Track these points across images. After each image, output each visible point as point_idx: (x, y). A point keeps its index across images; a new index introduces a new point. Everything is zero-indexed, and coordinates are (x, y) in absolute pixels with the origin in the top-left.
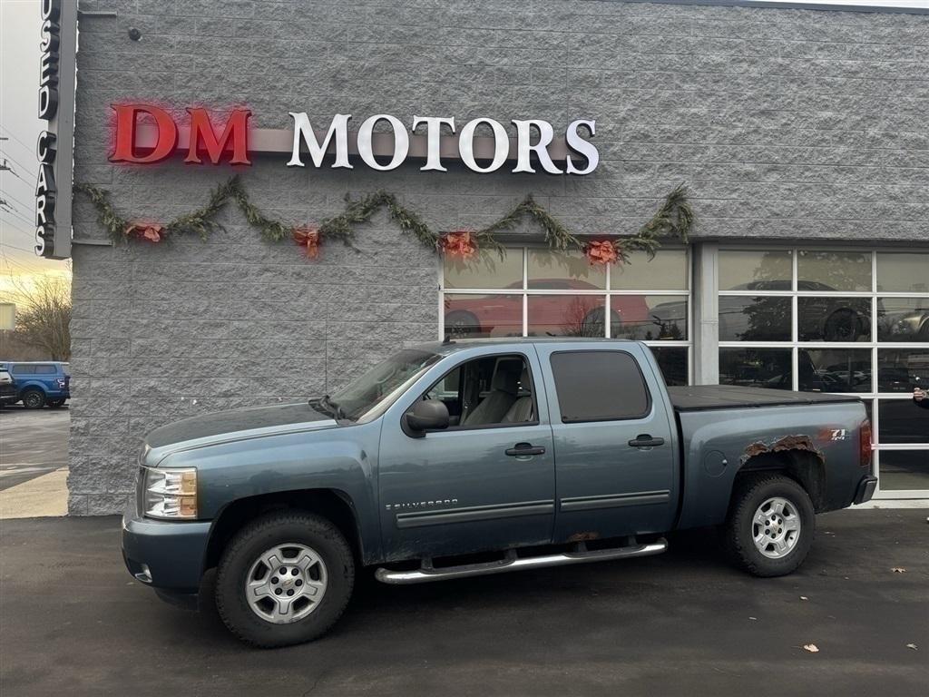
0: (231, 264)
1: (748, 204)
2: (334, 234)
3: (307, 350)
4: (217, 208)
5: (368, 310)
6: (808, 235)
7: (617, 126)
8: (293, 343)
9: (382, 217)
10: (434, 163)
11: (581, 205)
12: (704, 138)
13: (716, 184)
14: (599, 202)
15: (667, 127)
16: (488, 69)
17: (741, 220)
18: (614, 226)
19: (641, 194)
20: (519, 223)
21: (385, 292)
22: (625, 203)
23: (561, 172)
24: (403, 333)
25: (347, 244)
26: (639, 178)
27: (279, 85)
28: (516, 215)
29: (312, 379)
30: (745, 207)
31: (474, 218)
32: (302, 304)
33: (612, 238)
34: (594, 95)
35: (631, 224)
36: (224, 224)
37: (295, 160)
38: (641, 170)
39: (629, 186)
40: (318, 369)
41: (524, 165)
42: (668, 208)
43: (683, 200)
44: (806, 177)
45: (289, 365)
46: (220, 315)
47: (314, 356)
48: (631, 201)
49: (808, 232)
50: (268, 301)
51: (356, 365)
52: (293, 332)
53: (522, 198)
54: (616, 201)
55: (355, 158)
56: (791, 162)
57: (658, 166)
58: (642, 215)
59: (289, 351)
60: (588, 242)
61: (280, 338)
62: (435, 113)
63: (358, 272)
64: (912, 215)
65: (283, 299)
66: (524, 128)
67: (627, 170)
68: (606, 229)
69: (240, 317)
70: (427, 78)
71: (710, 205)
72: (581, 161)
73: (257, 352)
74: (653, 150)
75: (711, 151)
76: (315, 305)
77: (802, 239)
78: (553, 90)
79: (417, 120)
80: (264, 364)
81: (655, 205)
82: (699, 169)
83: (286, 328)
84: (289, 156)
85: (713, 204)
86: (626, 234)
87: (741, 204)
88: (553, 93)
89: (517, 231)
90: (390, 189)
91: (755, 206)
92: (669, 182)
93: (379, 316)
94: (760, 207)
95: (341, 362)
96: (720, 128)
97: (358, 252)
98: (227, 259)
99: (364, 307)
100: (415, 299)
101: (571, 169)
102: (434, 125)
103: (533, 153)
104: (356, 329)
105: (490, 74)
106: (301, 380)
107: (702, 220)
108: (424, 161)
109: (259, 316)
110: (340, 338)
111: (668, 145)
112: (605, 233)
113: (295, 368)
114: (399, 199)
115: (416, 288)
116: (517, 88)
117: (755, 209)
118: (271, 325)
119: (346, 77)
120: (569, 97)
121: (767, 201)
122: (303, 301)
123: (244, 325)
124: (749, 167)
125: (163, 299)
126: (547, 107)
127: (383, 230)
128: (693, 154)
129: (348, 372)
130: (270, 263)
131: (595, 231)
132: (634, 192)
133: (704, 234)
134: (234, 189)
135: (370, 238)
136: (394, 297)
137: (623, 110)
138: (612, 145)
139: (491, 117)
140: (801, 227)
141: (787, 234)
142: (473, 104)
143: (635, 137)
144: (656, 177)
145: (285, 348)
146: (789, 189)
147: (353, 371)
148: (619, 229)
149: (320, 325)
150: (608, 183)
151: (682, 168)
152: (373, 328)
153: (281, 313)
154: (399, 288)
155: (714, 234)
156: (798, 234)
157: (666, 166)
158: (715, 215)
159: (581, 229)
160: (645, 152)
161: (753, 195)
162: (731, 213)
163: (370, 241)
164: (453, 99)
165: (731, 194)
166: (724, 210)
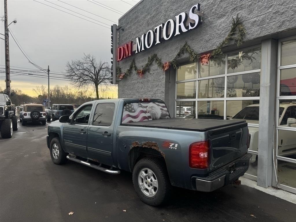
0: (133, 82)
1: (279, 12)
5: (152, 91)
9: (154, 62)
11: (202, 40)
13: (260, 7)
14: (206, 37)
17: (274, 23)
18: (213, 46)
19: (223, 27)
20: (183, 54)
21: (155, 85)
22: (217, 34)
25: (149, 72)
26: (222, 20)
28: (182, 51)
30: (276, 14)
31: (172, 56)
32: (142, 90)
36: (132, 72)
38: (224, 15)
39: (218, 26)
42: (234, 30)
43: (241, 23)
48: (219, 32)
50: (138, 90)
53: (184, 44)
54: (213, 34)
57: (231, 10)
63: (150, 80)
67: (218, 18)
68: (210, 48)
71: (255, 21)
74: (229, 3)
81: (229, 30)
82: (250, 3)
87: (274, 13)
89: (183, 57)
91: (282, 11)
94: (286, 11)
97: (151, 74)
98: (133, 80)
100: (160, 87)
107: (251, 31)
112: (210, 50)
115: (160, 83)
116: (184, 2)
117: (283, 13)
121: (291, 5)
127: (154, 66)
130: (138, 80)
131: (206, 50)
132: (220, 27)
133: (253, 37)
135: (152, 69)
138: (213, 9)
142: (173, 15)
144: (229, 16)
148: (214, 47)
150: (211, 27)
151: (242, 6)
154: (157, 83)
155: (258, 36)
157: (235, 8)
158: (258, 26)
159: (201, 51)
160: (225, 6)
161: (282, 5)
162: (268, 21)
165: (268, 10)
166: (263, 21)
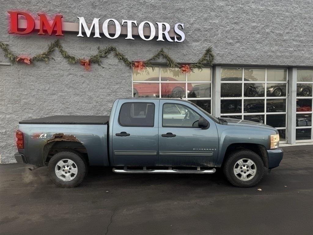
0: (57, 72)
1: (230, 53)
2: (95, 61)
3: (86, 103)
4: (51, 51)
5: (108, 88)
6: (248, 64)
7: (190, 26)
8: (81, 100)
9: (111, 55)
10: (130, 37)
11: (179, 52)
12: (217, 31)
13: (221, 46)
14: (184, 52)
15: (206, 27)
16: (147, 4)
17: (228, 58)
18: (189, 60)
19: (198, 49)
20: (159, 58)
21: (114, 82)
22: (193, 52)
23: (173, 41)
24: (120, 96)
25: (99, 65)
26: (197, 44)
27: (72, 6)
28: (158, 56)
29: (89, 113)
30: (229, 54)
31: (144, 56)
32: (84, 86)
33: (189, 64)
34: (183, 15)
35: (195, 59)
36: (54, 57)
37: (80, 34)
38: (198, 41)
39: (194, 46)
40: (91, 109)
41: (160, 38)
42: (206, 54)
43: (211, 51)
44: (248, 45)
45: (80, 108)
46: (54, 90)
47: (89, 105)
48: (195, 51)
49: (248, 62)
50: (71, 85)
51: (104, 107)
52: (81, 96)
53: (160, 49)
54: (190, 51)
55: (102, 34)
56: (244, 40)
57: (203, 40)
58: (198, 56)
59: (80, 103)
60: (181, 65)
61: (77, 98)
62: (129, 18)
63: (104, 75)
64: (278, 57)
65: (77, 85)
66: (160, 25)
67: (193, 41)
68: (187, 61)
69: (61, 91)
70: (126, 6)
71: (219, 53)
72: (179, 38)
73: (68, 104)
74: (202, 34)
75: (220, 35)
76: (89, 87)
77: (246, 65)
78: (169, 12)
79: (123, 21)
80: (71, 108)
81: (202, 53)
82: (216, 41)
83: (78, 95)
84: (78, 33)
85: (220, 53)
86: (193, 62)
88: (169, 13)
89: (158, 61)
90: (114, 45)
92: (206, 45)
93: (112, 91)
95: (99, 107)
96: (222, 28)
97: (103, 68)
98: (56, 70)
99: (106, 87)
100: (124, 85)
101: (176, 40)
102: (129, 23)
103: (163, 34)
104: (104, 95)
105: (148, 6)
106: (85, 113)
107: (217, 58)
108: (126, 36)
109: (69, 91)
110: (98, 98)
111: (206, 33)
112: (187, 62)
113: (82, 109)
114: (117, 49)
115: (124, 81)
116: (157, 11)
117: (233, 55)
118: (73, 94)
119: (97, 5)
120: (174, 15)
121: (236, 52)
122: (84, 85)
123: (62, 94)
124: (231, 41)
125: (32, 85)
126: (167, 18)
127: (112, 60)
128: (214, 36)
129: (101, 110)
130: (71, 71)
131: (183, 61)
132: (195, 48)
133: (217, 63)
134: (57, 44)
135: (107, 63)
136: (117, 84)
137: (192, 20)
138: (189, 32)
139: (148, 21)
140: (246, 61)
141: (242, 63)
142: (142, 16)
143: (196, 30)
144: (202, 43)
145: (78, 102)
146: (243, 48)
147: (103, 110)
148: (191, 61)
149: (91, 94)
150: (187, 45)
151: (211, 41)
152: (110, 95)
153: (76, 90)
154: (118, 81)
155: (220, 63)
156: (245, 63)
157: (206, 40)
158: (221, 57)
159: (179, 61)
160: (199, 35)
161: (232, 50)
162: (225, 56)
163: (108, 64)
164: (135, 14)
165: (225, 50)
166: (223, 55)
